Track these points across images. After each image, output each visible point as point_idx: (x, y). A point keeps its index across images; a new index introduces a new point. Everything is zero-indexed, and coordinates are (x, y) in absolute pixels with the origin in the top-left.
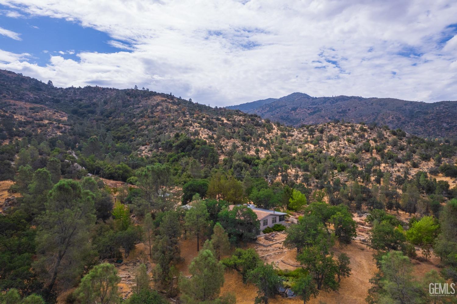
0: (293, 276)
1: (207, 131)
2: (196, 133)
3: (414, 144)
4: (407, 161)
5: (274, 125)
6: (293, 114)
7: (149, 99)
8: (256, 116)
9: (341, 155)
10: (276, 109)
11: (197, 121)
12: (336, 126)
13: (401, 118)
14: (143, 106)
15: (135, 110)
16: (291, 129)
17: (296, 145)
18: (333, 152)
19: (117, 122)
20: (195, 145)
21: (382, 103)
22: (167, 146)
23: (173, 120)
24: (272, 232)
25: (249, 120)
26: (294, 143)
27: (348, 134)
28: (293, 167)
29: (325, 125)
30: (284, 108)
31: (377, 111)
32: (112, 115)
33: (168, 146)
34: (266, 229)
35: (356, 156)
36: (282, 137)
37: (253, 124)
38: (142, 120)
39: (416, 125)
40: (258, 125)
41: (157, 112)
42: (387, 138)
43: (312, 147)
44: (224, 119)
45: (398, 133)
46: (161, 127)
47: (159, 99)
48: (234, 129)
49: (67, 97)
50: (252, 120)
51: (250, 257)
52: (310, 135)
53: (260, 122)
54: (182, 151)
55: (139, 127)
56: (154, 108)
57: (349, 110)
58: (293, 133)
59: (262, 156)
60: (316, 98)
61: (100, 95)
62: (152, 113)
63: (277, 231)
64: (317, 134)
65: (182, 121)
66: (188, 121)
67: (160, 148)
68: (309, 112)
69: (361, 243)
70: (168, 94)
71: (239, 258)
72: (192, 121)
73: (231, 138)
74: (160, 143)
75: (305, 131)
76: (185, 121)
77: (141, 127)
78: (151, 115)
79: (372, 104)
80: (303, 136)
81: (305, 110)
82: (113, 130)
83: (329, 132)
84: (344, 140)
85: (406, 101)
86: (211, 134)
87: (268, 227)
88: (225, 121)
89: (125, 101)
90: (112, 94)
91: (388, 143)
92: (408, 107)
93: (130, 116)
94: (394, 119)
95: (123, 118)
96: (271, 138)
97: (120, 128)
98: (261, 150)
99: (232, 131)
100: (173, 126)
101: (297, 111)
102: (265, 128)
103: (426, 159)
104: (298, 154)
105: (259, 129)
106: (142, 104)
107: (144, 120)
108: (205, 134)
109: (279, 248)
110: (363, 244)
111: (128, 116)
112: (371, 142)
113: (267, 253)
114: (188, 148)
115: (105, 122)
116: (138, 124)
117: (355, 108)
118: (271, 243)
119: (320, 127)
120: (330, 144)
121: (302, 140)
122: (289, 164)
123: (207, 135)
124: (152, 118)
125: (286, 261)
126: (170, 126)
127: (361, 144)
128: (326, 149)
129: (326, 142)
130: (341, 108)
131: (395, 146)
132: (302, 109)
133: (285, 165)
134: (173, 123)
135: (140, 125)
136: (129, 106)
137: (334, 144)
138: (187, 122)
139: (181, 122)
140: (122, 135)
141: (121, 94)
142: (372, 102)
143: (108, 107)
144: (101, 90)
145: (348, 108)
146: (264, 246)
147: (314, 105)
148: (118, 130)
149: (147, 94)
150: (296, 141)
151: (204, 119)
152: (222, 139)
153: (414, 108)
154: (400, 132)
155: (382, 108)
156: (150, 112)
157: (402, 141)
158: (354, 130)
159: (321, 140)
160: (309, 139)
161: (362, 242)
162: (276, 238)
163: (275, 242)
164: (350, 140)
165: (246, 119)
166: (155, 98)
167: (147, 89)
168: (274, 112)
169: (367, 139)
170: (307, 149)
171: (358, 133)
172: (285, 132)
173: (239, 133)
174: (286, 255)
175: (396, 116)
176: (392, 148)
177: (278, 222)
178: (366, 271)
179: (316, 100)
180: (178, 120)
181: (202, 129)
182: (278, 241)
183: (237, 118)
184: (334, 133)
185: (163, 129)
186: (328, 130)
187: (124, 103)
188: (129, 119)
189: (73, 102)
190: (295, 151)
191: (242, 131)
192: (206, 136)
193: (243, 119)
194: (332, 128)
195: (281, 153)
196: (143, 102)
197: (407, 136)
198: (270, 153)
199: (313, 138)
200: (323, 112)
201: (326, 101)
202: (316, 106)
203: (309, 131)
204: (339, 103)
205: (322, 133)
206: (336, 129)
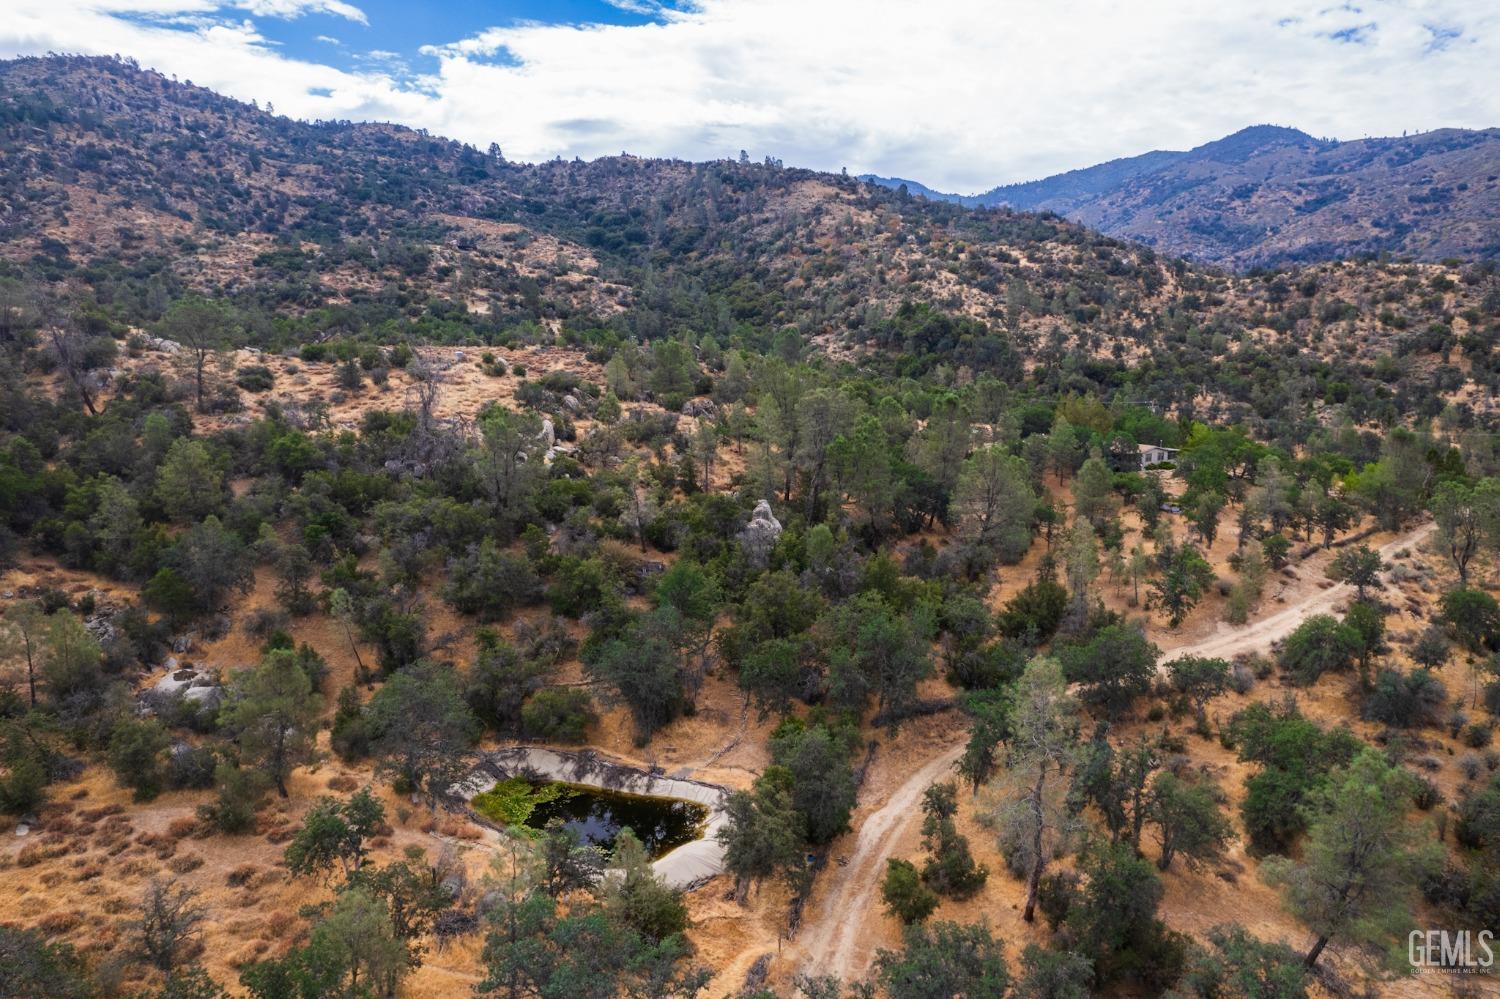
1: (979, 294)
2: (955, 302)
5: (1167, 271)
6: (1239, 209)
7: (790, 194)
8: (1114, 242)
9: (1353, 361)
10: (1174, 192)
11: (944, 263)
12: (1360, 273)
14: (777, 218)
15: (756, 230)
16: (1218, 283)
17: (1227, 331)
18: (1330, 351)
19: (719, 267)
20: (960, 334)
22: (888, 337)
23: (879, 260)
24: (1158, 469)
25: (1092, 258)
26: (1221, 326)
27: (1392, 297)
28: (1211, 390)
29: (1325, 270)
30: (1204, 189)
32: (695, 244)
33: (891, 336)
34: (1149, 465)
35: (1395, 364)
36: (1186, 308)
37: (1104, 268)
38: (785, 259)
40: (1119, 271)
41: (823, 235)
43: (1273, 335)
44: (1019, 254)
46: (849, 284)
47: (815, 192)
48: (1050, 287)
49: (555, 193)
52: (1272, 300)
53: (1125, 261)
54: (930, 350)
55: (785, 281)
56: (812, 223)
58: (1223, 296)
59: (1132, 362)
60: (1335, 144)
62: (810, 238)
63: (1165, 468)
64: (1295, 299)
65: (904, 264)
66: (920, 264)
67: (868, 343)
68: (1299, 200)
70: (838, 175)
72: (931, 264)
73: (1045, 312)
74: (864, 329)
75: (1256, 289)
76: (912, 265)
77: (791, 283)
78: (807, 246)
80: (1251, 304)
81: (1285, 193)
83: (1333, 291)
84: (1374, 315)
86: (990, 302)
88: (1023, 262)
89: (723, 202)
90: (678, 179)
93: (749, 249)
95: (730, 254)
96: (1154, 310)
97: (735, 284)
98: (1128, 347)
99: (1044, 291)
100: (883, 281)
101: (1254, 199)
102: (1140, 281)
104: (1229, 359)
105: (1120, 285)
106: (771, 210)
107: (791, 262)
108: (976, 304)
111: (743, 249)
112: (1458, 323)
114: (942, 341)
116: (779, 273)
119: (1307, 276)
120: (1327, 328)
121: (1247, 315)
122: (1200, 383)
123: (982, 307)
124: (816, 255)
126: (875, 278)
127: (1421, 330)
128: (1311, 345)
129: (1317, 323)
130: (1431, 181)
132: (1273, 191)
133: (1190, 384)
134: (881, 272)
135: (785, 275)
136: (736, 218)
137: (1340, 330)
138: (919, 266)
139: (903, 268)
140: (748, 306)
143: (679, 223)
144: (642, 166)
147: (1322, 173)
148: (731, 293)
149: (781, 177)
150: (1229, 319)
151: (962, 256)
152: (1022, 315)
156: (803, 236)
158: (1412, 287)
159: (1305, 315)
160: (1267, 315)
164: (1392, 317)
165: (1085, 255)
166: (806, 188)
167: (777, 161)
168: (1167, 205)
169: (1446, 313)
170: (1256, 343)
171: (1423, 295)
172: (1199, 294)
173: (1065, 296)
179: (1334, 152)
180: (892, 260)
181: (965, 287)
183: (1058, 251)
184: (1347, 296)
185: (858, 290)
186: (1332, 286)
187: (719, 207)
188: (748, 258)
189: (575, 207)
190: (1222, 350)
191: (1072, 291)
192: (980, 309)
193: (1075, 253)
194: (1347, 280)
195: (1182, 354)
196: (775, 205)
198: (1153, 354)
199: (1281, 308)
200: (1354, 199)
201: (1374, 155)
202: (1330, 177)
203: (1273, 289)
204: (1425, 160)
205: (1311, 295)
206: (1356, 283)
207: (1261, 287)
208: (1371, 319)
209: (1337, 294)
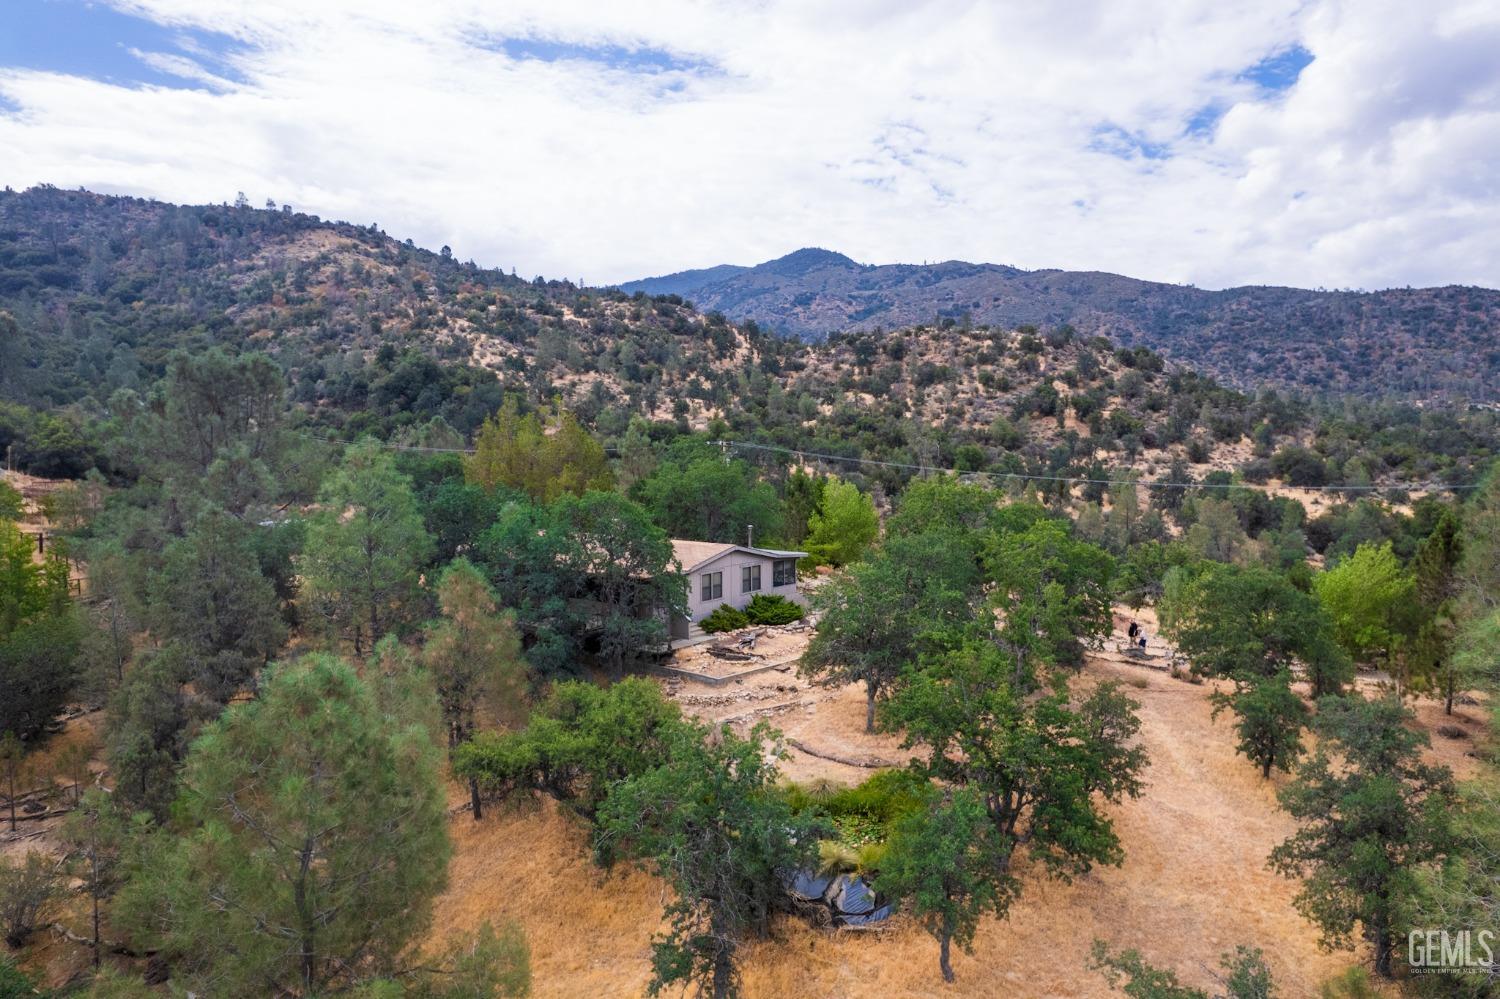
0: (860, 811)
1: (501, 344)
2: (460, 349)
3: (1190, 392)
4: (1172, 442)
5: (740, 334)
6: (801, 315)
7: (292, 241)
8: (678, 301)
9: (964, 426)
10: (742, 299)
11: (465, 312)
12: (944, 338)
13: (1131, 335)
14: (267, 266)
15: (236, 276)
16: (798, 349)
17: (816, 395)
18: (936, 415)
19: (162, 317)
20: (453, 386)
21: (1076, 285)
22: (345, 391)
23: (376, 307)
24: (744, 627)
25: (652, 314)
26: (806, 390)
27: (984, 360)
28: (807, 458)
29: (908, 334)
30: (769, 298)
31: (1062, 311)
32: (145, 292)
33: (350, 389)
34: (715, 616)
35: (1012, 429)
36: (765, 372)
37: (667, 326)
38: (260, 310)
39: (1177, 357)
40: (682, 328)
41: (321, 283)
42: (1107, 374)
43: (869, 399)
44: (565, 310)
45: (1138, 361)
46: (329, 333)
47: (329, 242)
48: (599, 343)
50: (664, 313)
51: (630, 717)
52: (861, 363)
53: (691, 320)
54: (403, 408)
55: (250, 333)
56: (310, 271)
57: (977, 305)
58: (804, 360)
59: (700, 426)
60: (873, 267)
61: (95, 224)
62: (300, 285)
63: (767, 623)
64: (883, 361)
65: (411, 312)
66: (432, 311)
67: (321, 402)
68: (851, 310)
69: (1127, 662)
70: (364, 228)
71: (571, 725)
72: (446, 312)
73: (588, 368)
74: (320, 385)
75: (840, 353)
76: (419, 312)
77: (256, 334)
78: (294, 294)
79: (1046, 288)
80: (837, 368)
81: (838, 303)
82: (146, 344)
83: (922, 355)
84: (973, 378)
85: (1145, 283)
86: (514, 352)
87: (725, 607)
88: (569, 317)
89: (198, 247)
90: (149, 221)
91: (1111, 387)
92: (1153, 301)
93: (216, 298)
94: (1113, 336)
95: (187, 303)
96: (728, 372)
97: (174, 335)
98: (695, 410)
99: (592, 347)
100: (377, 330)
101: (813, 306)
102: (710, 342)
103: (1230, 435)
104: (823, 421)
105: (686, 345)
106: (263, 258)
107: (268, 312)
108: (493, 354)
109: (781, 689)
110: (1135, 664)
111: (208, 298)
112: (1058, 385)
113: (720, 715)
114: (424, 394)
115: (115, 318)
116: (246, 323)
117: (996, 300)
118: (739, 668)
119: (892, 339)
120: (928, 390)
121: (834, 379)
122: (794, 448)
123: (500, 358)
124: (301, 303)
125: (814, 746)
126: (366, 327)
127: (1025, 392)
128: (913, 409)
129: (912, 387)
130: (952, 299)
131: (1133, 396)
132: (828, 301)
133: (779, 449)
134: (376, 319)
135: (252, 327)
136: (211, 265)
137: (940, 393)
138: (430, 314)
139: (407, 316)
141: (180, 219)
142: (1045, 284)
143: (132, 268)
144: (101, 203)
145: (974, 300)
146: (709, 683)
147: (866, 289)
148: (166, 345)
149: (284, 223)
150: (814, 382)
151: (492, 308)
152: (555, 370)
153: (1170, 303)
154: (1146, 359)
155: (1074, 301)
156: (292, 284)
157: (1151, 385)
158: (1001, 349)
159: (897, 378)
160: (857, 378)
161: (1131, 660)
162: (759, 651)
163: (757, 667)
164: (992, 380)
165: (644, 312)
166: (316, 237)
167: (285, 207)
169: (1044, 375)
170: (851, 405)
171: (1014, 357)
172: (778, 357)
173: (616, 353)
174: (815, 718)
175: (1118, 329)
176: (1125, 405)
177: (767, 588)
178: (1187, 770)
179: (873, 274)
180: (397, 307)
181: (483, 337)
182: (772, 663)
184: (937, 359)
185: (338, 340)
186: (918, 350)
187: (192, 251)
188: (211, 308)
190: (811, 414)
191: (626, 346)
192: (498, 359)
193: (633, 309)
194: (932, 344)
195: (765, 417)
196: (269, 252)
197: (1165, 370)
198: (727, 417)
199: (870, 372)
200: (895, 310)
201: (905, 277)
202: (874, 292)
203: (858, 352)
204: (944, 283)
205: (900, 358)
206: (943, 347)
207: (845, 351)
208: (970, 382)
209: (926, 358)
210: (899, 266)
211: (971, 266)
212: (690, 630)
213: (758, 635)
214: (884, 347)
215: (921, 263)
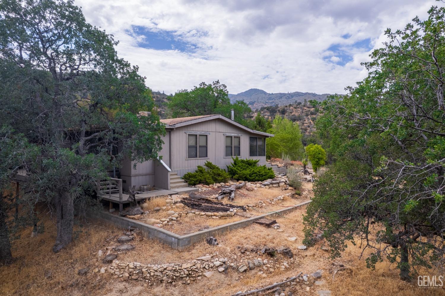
12: (298, 108)
24: (225, 181)
27: (312, 114)
29: (286, 107)
58: (253, 115)
63: (246, 179)
75: (264, 113)
83: (291, 113)
101: (255, 105)
118: (214, 222)
119: (281, 108)
120: (294, 123)
132: (259, 103)
137: (298, 124)
147: (270, 100)
158: (317, 111)
163: (237, 220)
164: (316, 120)
177: (245, 155)
179: (273, 96)
182: (254, 215)
184: (296, 114)
186: (290, 111)
194: (294, 110)
201: (282, 97)
202: (273, 101)
203: (271, 112)
204: (294, 98)
205: (284, 114)
206: (298, 111)
207: (266, 112)
208: (308, 120)
209: (293, 114)
210: (280, 94)
211: (302, 93)
212: (170, 181)
213: (238, 188)
214: (279, 111)
215: (287, 93)
